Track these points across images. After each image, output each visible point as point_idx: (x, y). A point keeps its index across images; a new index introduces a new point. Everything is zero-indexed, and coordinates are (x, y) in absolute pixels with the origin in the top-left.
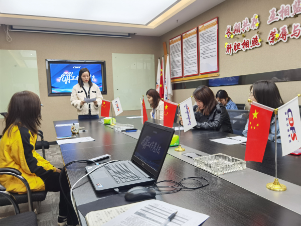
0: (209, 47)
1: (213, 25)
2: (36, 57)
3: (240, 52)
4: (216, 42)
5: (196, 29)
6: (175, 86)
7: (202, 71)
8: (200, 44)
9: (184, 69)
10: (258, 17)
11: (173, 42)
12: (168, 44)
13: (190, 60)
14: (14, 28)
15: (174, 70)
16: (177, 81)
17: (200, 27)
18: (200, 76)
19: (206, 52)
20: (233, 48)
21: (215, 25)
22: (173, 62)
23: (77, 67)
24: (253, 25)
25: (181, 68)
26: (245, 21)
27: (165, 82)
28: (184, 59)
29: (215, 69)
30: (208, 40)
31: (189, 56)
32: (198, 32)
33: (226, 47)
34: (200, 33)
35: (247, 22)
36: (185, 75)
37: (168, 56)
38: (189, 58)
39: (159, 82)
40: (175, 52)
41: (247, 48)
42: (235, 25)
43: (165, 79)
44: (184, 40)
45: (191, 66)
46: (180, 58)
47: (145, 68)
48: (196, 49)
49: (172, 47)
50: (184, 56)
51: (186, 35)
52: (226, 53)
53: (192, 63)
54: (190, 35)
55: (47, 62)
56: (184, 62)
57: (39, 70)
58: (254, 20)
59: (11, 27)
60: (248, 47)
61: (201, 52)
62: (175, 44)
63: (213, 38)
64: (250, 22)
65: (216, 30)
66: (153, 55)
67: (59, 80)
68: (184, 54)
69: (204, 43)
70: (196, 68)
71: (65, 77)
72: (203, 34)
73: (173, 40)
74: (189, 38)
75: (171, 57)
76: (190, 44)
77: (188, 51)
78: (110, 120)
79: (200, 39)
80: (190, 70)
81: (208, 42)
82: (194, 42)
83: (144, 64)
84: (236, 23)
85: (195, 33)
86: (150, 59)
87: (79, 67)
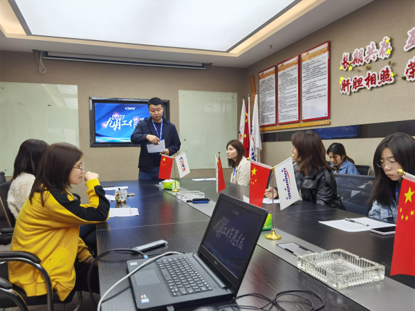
0: (316, 83)
1: (322, 52)
2: (77, 93)
3: (362, 91)
4: (327, 76)
5: (297, 57)
6: (266, 137)
7: (305, 117)
8: (303, 79)
9: (279, 113)
10: (391, 41)
11: (264, 76)
12: (256, 78)
13: (287, 100)
14: (49, 54)
15: (264, 114)
16: (269, 130)
17: (304, 55)
18: (302, 124)
19: (312, 90)
20: (352, 84)
21: (325, 52)
22: (263, 103)
23: (131, 109)
24: (382, 52)
25: (274, 112)
26: (370, 46)
27: (251, 131)
28: (279, 99)
29: (325, 114)
30: (316, 72)
31: (286, 95)
32: (299, 62)
33: (341, 83)
34: (303, 63)
35: (373, 48)
36: (280, 122)
37: (256, 96)
38: (286, 98)
39: (242, 131)
40: (267, 89)
41: (373, 85)
42: (355, 52)
43: (251, 126)
44: (279, 73)
45: (290, 109)
46: (274, 98)
47: (224, 111)
48: (297, 85)
49: (263, 82)
50: (279, 96)
51: (283, 65)
52: (341, 92)
53: (291, 106)
54: (288, 66)
55: (91, 101)
56: (279, 104)
57: (80, 111)
58: (383, 45)
59: (46, 54)
60: (375, 83)
61: (304, 89)
62: (266, 78)
63: (322, 71)
64: (378, 48)
65: (327, 60)
66: (236, 94)
67: (105, 125)
68: (279, 92)
69: (308, 77)
70: (297, 112)
71: (113, 121)
72: (308, 65)
73: (265, 72)
74: (286, 70)
75: (260, 96)
76: (289, 78)
77: (285, 88)
78: (171, 184)
79: (303, 71)
80: (288, 114)
81: (314, 75)
82: (294, 76)
83: (222, 105)
84: (357, 49)
85: (295, 64)
86: (231, 99)
87: (134, 109)
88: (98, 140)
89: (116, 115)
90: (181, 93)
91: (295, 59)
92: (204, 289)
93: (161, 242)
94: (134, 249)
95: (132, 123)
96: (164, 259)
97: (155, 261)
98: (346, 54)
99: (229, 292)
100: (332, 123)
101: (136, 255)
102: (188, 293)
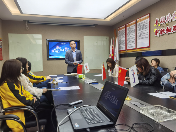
0: (144, 32)
2: (41, 38)
3: (164, 35)
4: (148, 29)
5: (135, 21)
6: (121, 56)
7: (139, 46)
8: (138, 30)
9: (127, 45)
11: (120, 29)
12: (117, 30)
13: (131, 40)
14: (30, 22)
15: (120, 46)
16: (123, 53)
17: (138, 20)
18: (137, 50)
19: (142, 35)
20: (160, 32)
21: (148, 18)
22: (120, 41)
23: (64, 44)
24: (174, 18)
25: (125, 45)
26: (168, 15)
27: (115, 53)
28: (127, 39)
29: (147, 45)
30: (144, 27)
31: (130, 37)
32: (136, 23)
33: (155, 32)
34: (138, 23)
35: (170, 16)
36: (128, 49)
37: (117, 38)
38: (130, 39)
39: (111, 53)
40: (122, 35)
43: (115, 51)
44: (127, 28)
45: (132, 43)
46: (125, 39)
47: (103, 44)
48: (135, 33)
49: (120, 32)
50: (127, 38)
51: (129, 24)
52: (155, 36)
55: (47, 41)
56: (127, 41)
57: (43, 45)
58: (174, 15)
59: (28, 21)
60: (170, 32)
61: (138, 35)
62: (121, 30)
63: (146, 26)
64: (172, 16)
65: (149, 22)
66: (108, 37)
67: (53, 51)
68: (127, 36)
69: (140, 29)
70: (135, 45)
71: (56, 49)
72: (140, 24)
73: (121, 28)
74: (130, 26)
75: (119, 38)
76: (132, 30)
77: (129, 34)
78: (82, 76)
79: (138, 27)
80: (131, 46)
81: (143, 28)
82: (134, 29)
83: (102, 42)
84: (162, 17)
85: (134, 24)
86: (106, 39)
87: (65, 44)
88: (50, 57)
89: (57, 47)
90: (85, 37)
91: (134, 22)
92: (101, 121)
93: (81, 101)
94: (70, 104)
95: (64, 50)
96: (83, 108)
97: (79, 109)
98: (157, 19)
99: (112, 123)
100: (151, 49)
101: (70, 106)
102: (95, 123)
